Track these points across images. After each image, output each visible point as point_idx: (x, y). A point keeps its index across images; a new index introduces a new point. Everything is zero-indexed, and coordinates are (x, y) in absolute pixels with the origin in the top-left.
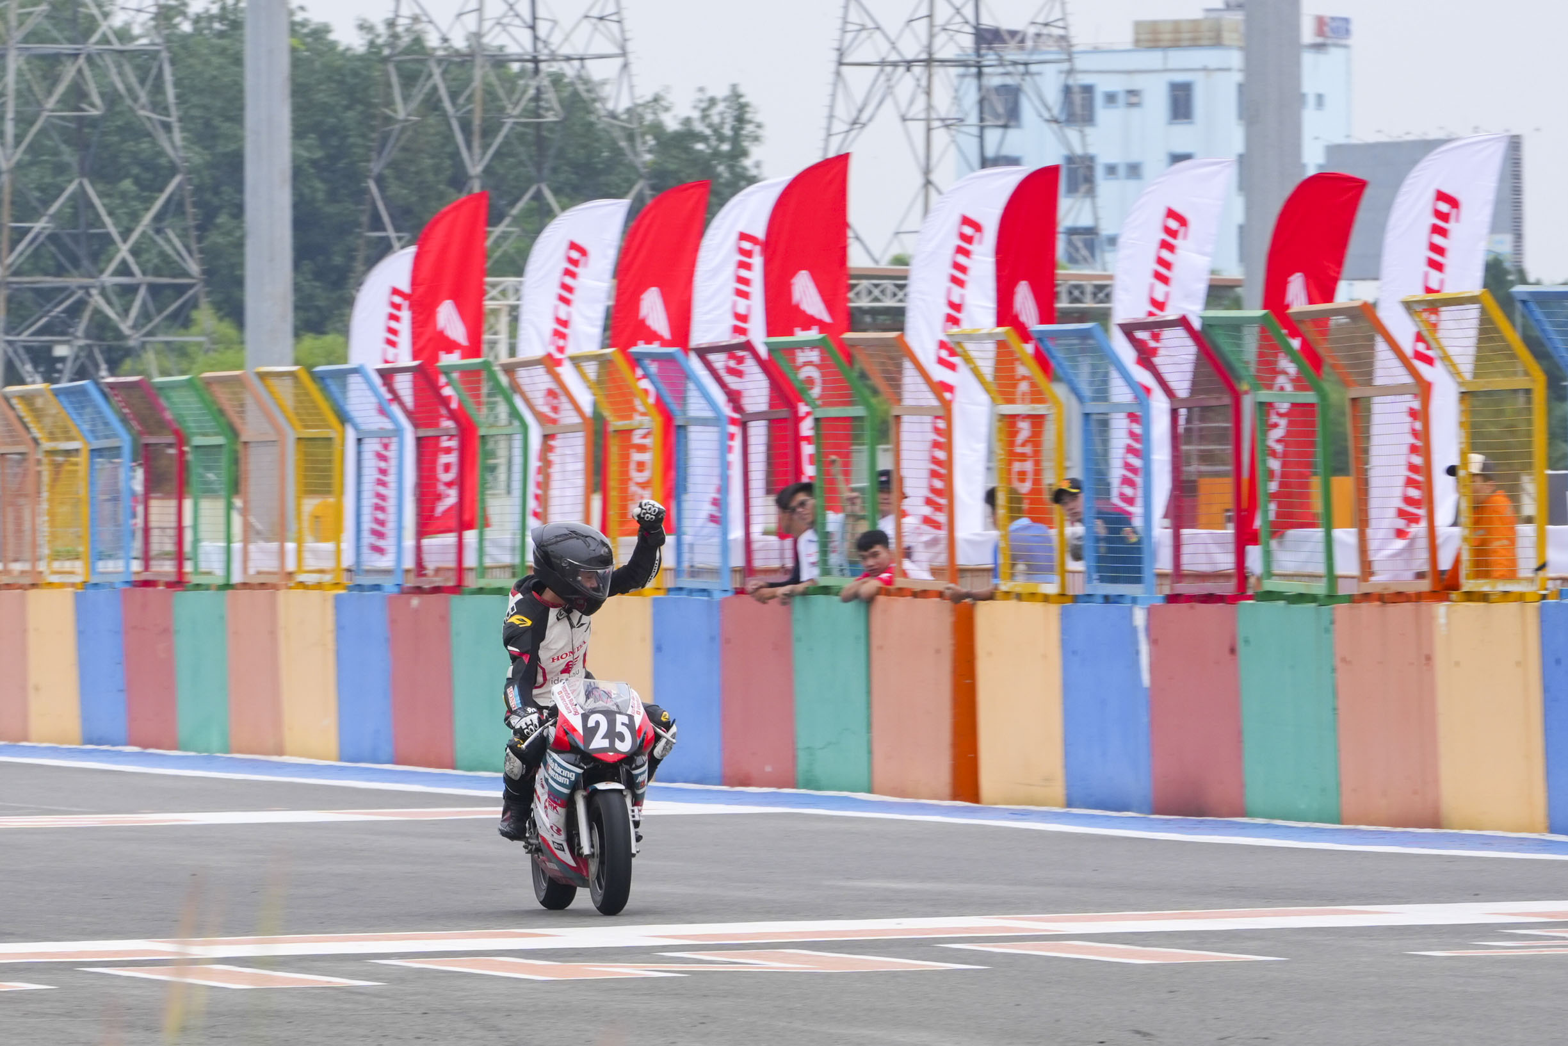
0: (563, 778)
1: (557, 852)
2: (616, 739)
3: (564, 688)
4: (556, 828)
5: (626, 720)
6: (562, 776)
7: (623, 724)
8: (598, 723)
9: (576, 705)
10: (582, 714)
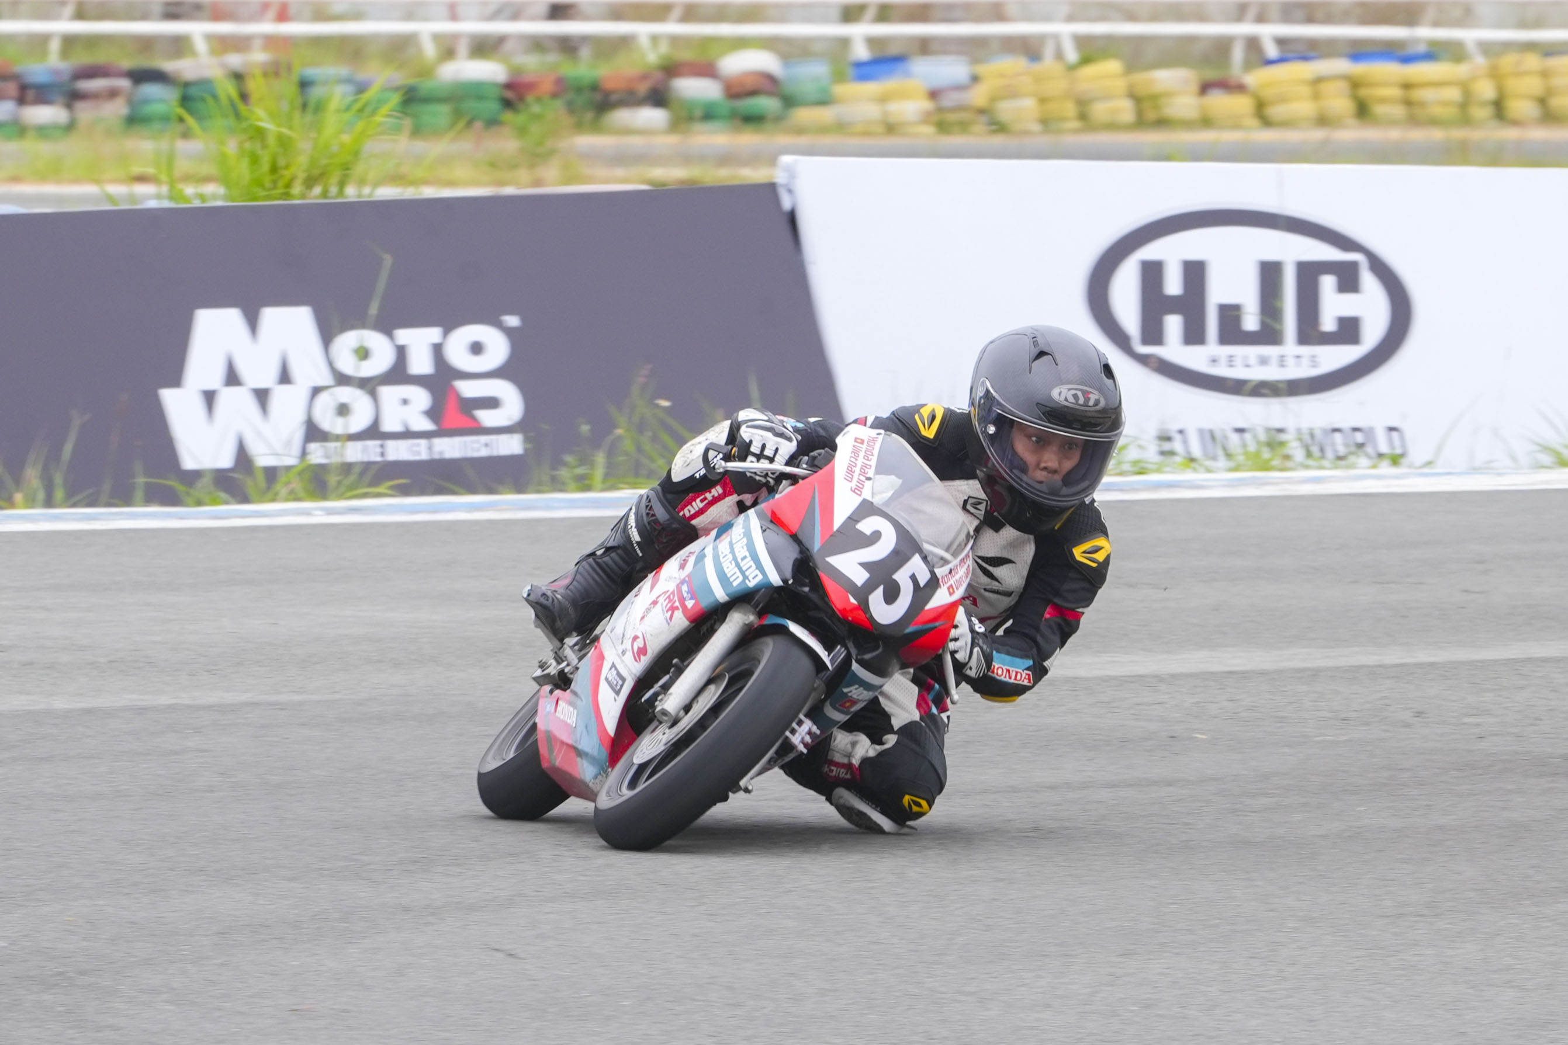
0: (736, 570)
1: (604, 687)
2: (881, 588)
3: (874, 440)
4: (641, 646)
5: (923, 578)
6: (738, 565)
7: (913, 578)
8: (876, 536)
9: (869, 479)
10: (865, 501)
